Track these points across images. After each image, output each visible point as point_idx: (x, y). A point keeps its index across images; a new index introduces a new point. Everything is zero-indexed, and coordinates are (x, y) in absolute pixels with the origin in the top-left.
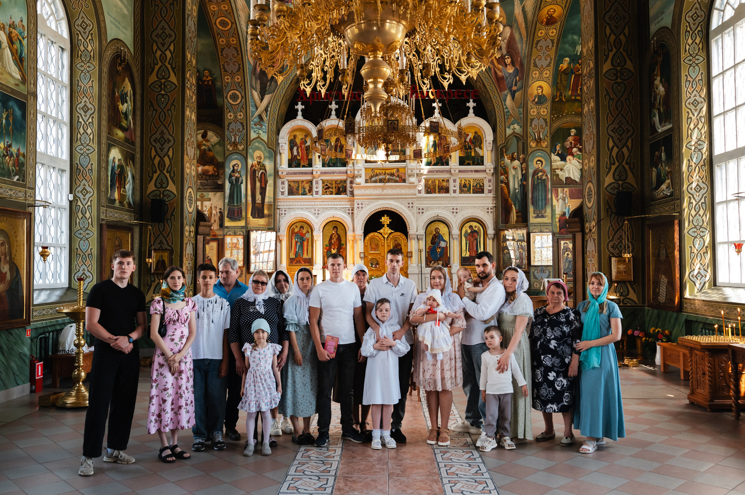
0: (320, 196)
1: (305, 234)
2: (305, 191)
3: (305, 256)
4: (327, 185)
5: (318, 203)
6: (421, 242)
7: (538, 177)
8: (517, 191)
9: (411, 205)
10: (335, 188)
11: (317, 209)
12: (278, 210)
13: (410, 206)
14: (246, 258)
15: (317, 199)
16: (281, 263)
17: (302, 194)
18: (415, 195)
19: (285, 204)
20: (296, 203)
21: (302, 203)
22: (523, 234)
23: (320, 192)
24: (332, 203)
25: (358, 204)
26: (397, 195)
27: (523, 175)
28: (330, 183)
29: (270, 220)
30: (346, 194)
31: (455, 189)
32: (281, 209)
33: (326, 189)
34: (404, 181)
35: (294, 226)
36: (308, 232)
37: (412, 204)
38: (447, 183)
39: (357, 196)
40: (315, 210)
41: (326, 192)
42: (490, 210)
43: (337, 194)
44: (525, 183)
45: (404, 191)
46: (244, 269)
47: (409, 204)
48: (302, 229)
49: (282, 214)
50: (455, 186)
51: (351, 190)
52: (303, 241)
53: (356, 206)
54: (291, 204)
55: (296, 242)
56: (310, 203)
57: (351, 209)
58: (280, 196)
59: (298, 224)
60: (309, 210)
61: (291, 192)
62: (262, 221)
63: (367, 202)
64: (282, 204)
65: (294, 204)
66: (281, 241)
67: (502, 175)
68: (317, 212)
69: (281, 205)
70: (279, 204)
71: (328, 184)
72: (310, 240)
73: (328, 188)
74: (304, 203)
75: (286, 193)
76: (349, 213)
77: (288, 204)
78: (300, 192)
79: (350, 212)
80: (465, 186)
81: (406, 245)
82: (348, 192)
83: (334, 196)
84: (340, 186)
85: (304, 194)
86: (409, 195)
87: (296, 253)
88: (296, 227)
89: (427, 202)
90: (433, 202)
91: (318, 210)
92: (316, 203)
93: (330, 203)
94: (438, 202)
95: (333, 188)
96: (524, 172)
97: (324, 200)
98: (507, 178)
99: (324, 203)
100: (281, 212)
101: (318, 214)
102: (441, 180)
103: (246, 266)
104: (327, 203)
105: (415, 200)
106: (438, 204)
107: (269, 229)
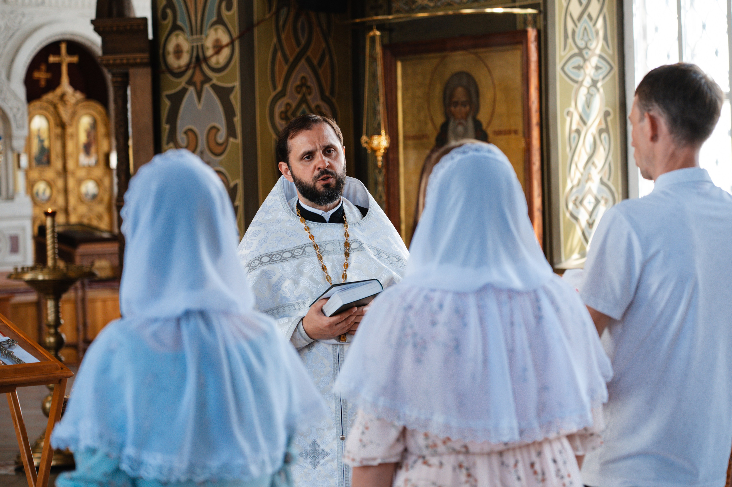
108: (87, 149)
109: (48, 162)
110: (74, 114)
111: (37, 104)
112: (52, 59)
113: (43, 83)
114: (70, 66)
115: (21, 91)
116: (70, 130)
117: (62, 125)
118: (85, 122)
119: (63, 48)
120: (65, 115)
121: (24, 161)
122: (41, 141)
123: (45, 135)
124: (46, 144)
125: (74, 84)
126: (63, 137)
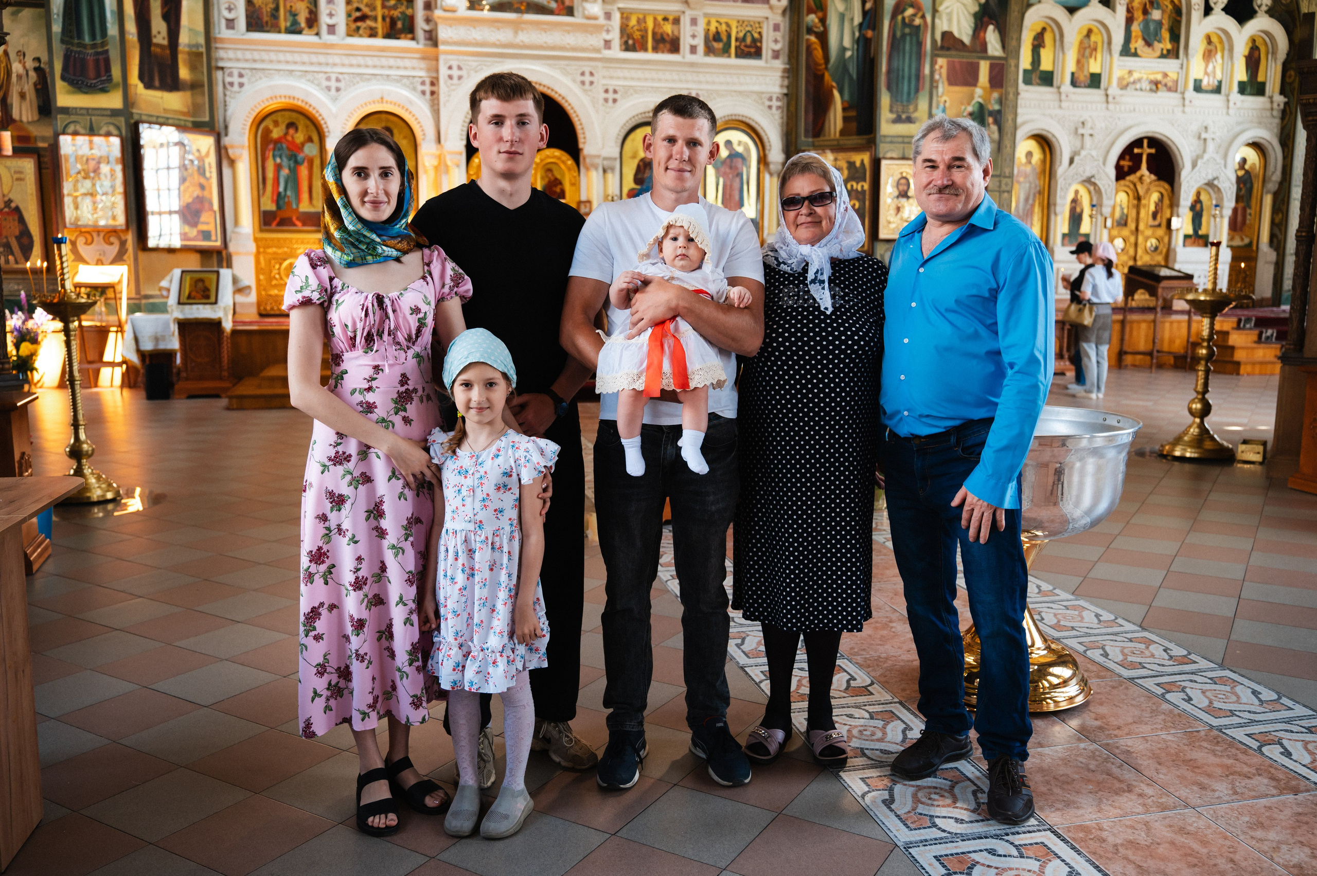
0: (340, 37)
1: (303, 144)
2: (295, 23)
3: (305, 207)
4: (358, 9)
5: (337, 60)
6: (610, 175)
7: (904, 19)
8: (848, 54)
9: (587, 78)
10: (384, 18)
11: (333, 77)
12: (219, 74)
13: (586, 82)
14: (133, 205)
15: (332, 46)
16: (236, 222)
17: (290, 31)
18: (598, 51)
19: (239, 54)
20: (273, 56)
21: (289, 57)
22: (862, 161)
23: (342, 28)
24: (376, 61)
25: (450, 68)
26: (553, 48)
27: (865, 13)
28: (367, 5)
29: (199, 100)
30: (413, 39)
31: (694, 42)
32: (227, 71)
33: (357, 20)
34: (570, 12)
35: (268, 123)
36: (310, 140)
37: (592, 74)
38: (675, 27)
39: (446, 43)
40: (328, 79)
41: (358, 28)
42: (775, 103)
43: (388, 36)
44: (870, 34)
45: (571, 39)
46: (130, 238)
47: (583, 74)
48: (291, 131)
49: (232, 84)
50: (694, 36)
51: (427, 28)
52: (297, 163)
53: (443, 72)
54: (256, 56)
55: (278, 168)
56: (314, 58)
57: (428, 81)
58: (222, 32)
59: (278, 117)
60: (309, 76)
61: (255, 23)
62: (173, 101)
63: (475, 64)
64: (231, 54)
65: (265, 56)
66: (232, 163)
67: (810, 11)
68: (333, 84)
69: (227, 56)
70: (222, 54)
71: (362, 6)
72: (317, 162)
73: (363, 18)
74: (297, 57)
75: (242, 23)
76: (423, 93)
77: (248, 55)
78: (283, 24)
79: (428, 88)
80: (717, 37)
81: (576, 184)
82: (420, 34)
83: (379, 42)
84: (396, 13)
85: (294, 29)
86: (583, 50)
87: (279, 198)
88: (276, 123)
89: (627, 74)
90: (640, 74)
91: (338, 80)
92: (331, 60)
93: (370, 61)
94: (654, 75)
95: (375, 19)
96: (868, 6)
97: (352, 51)
98: (823, 20)
99: (354, 61)
100: (228, 79)
101: (338, 90)
102: (660, 18)
103: (134, 227)
104: (361, 60)
105: (599, 64)
106: (653, 80)
107: (198, 127)
108: (1155, 216)
109: (1125, 224)
110: (1148, 190)
111: (1122, 182)
112: (1136, 151)
113: (1126, 169)
114: (1149, 155)
115: (1112, 173)
116: (1143, 202)
117: (1138, 198)
118: (1155, 197)
119: (1145, 142)
120: (1141, 192)
121: (1109, 223)
122: (1122, 209)
123: (1125, 205)
124: (1125, 211)
125: (1150, 169)
126: (1138, 208)
